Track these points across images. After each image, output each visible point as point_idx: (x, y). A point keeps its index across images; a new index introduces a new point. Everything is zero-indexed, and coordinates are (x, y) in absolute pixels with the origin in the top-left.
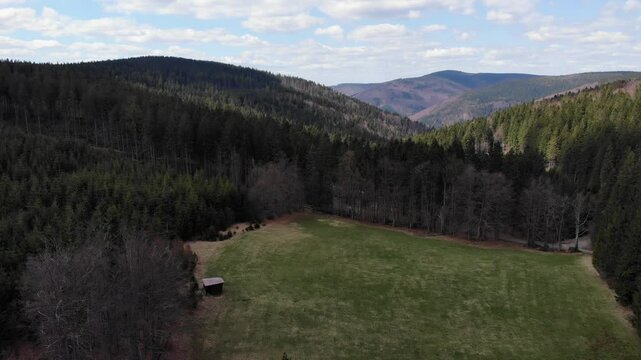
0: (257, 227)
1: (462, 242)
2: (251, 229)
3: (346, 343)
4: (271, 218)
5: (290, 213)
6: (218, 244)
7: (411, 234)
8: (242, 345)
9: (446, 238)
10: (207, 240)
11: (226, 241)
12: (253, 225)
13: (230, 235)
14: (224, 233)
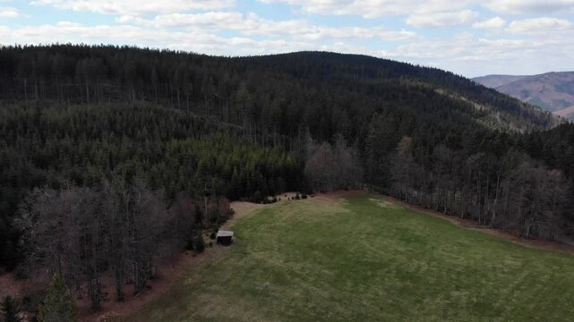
0: (304, 197)
1: (507, 237)
2: (297, 198)
3: (300, 304)
4: (323, 192)
5: (346, 189)
6: (261, 206)
7: (456, 223)
8: (214, 287)
9: (491, 232)
10: (252, 201)
11: (268, 205)
12: (300, 196)
13: (275, 201)
14: (271, 198)
